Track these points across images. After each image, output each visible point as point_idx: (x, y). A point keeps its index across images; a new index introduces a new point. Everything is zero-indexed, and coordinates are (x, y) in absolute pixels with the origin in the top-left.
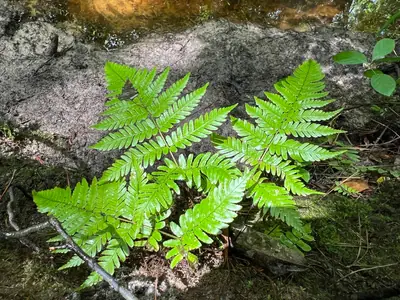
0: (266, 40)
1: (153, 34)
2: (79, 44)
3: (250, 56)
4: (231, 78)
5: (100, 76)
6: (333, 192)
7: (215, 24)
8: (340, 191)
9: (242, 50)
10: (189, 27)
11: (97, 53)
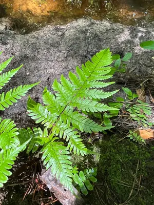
0: (111, 31)
1: (49, 26)
2: (8, 30)
3: (100, 40)
4: (87, 53)
5: (14, 49)
6: (127, 138)
7: (84, 20)
8: (131, 138)
9: (96, 36)
10: (70, 22)
11: (16, 35)
